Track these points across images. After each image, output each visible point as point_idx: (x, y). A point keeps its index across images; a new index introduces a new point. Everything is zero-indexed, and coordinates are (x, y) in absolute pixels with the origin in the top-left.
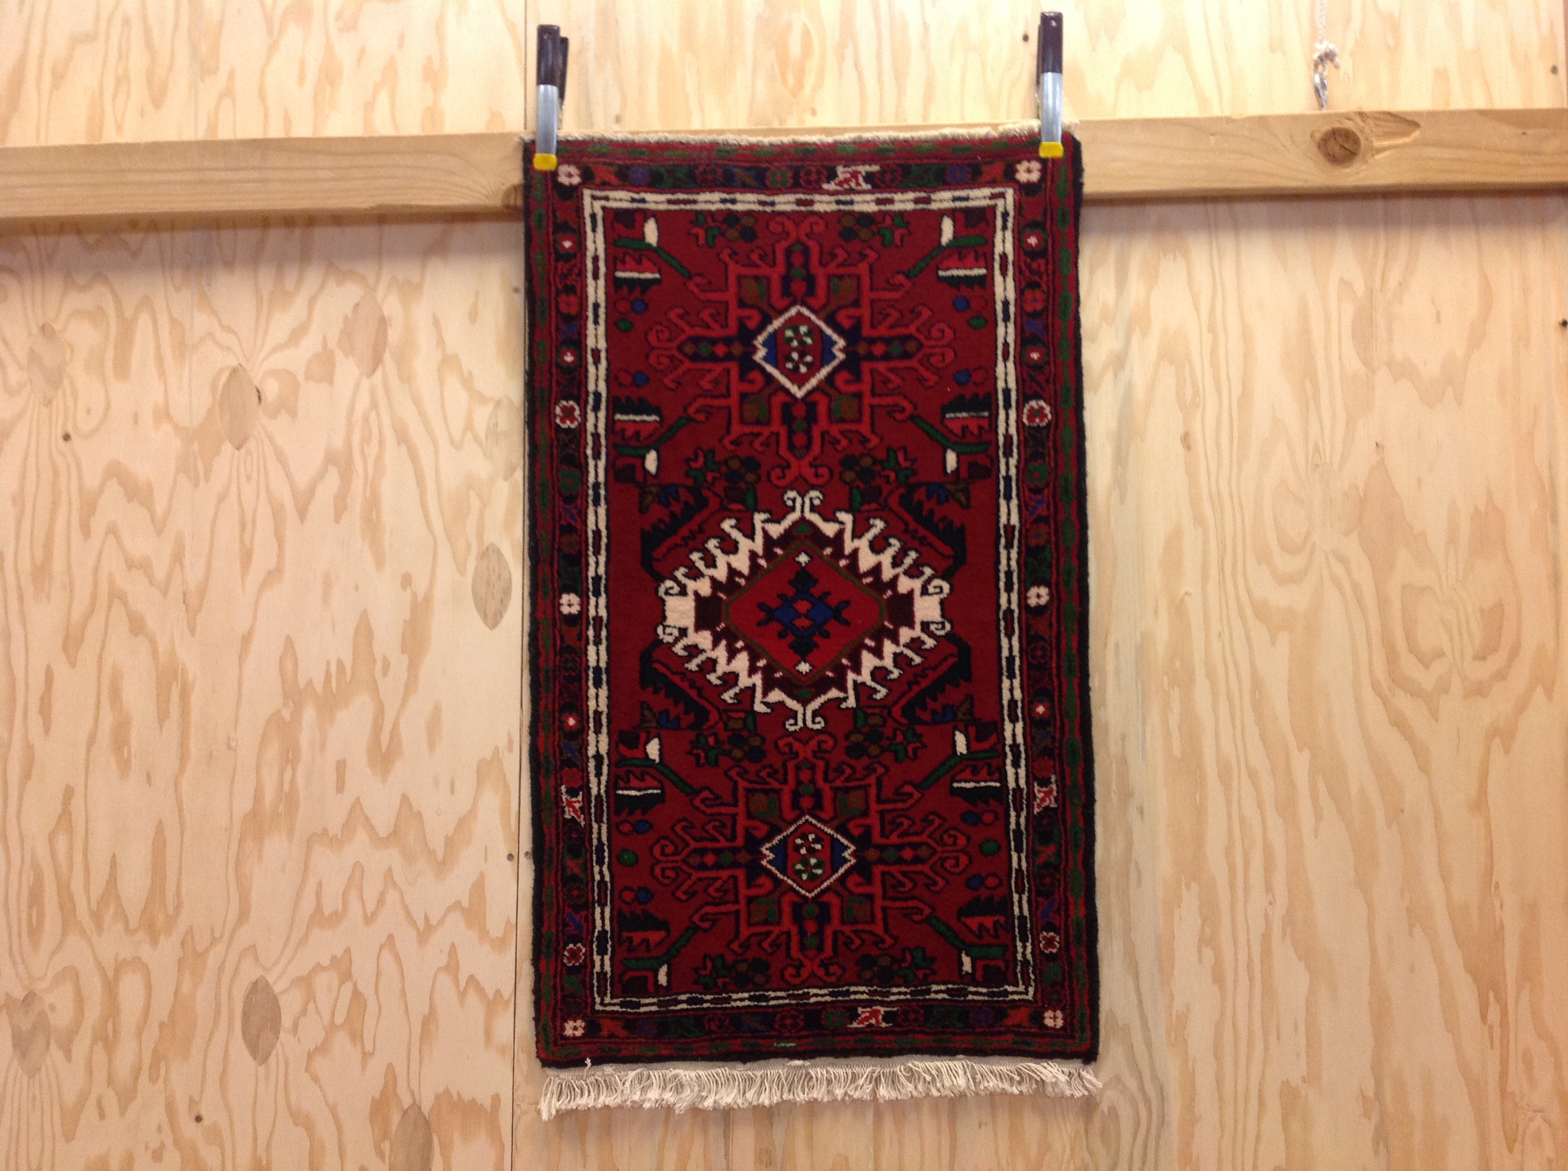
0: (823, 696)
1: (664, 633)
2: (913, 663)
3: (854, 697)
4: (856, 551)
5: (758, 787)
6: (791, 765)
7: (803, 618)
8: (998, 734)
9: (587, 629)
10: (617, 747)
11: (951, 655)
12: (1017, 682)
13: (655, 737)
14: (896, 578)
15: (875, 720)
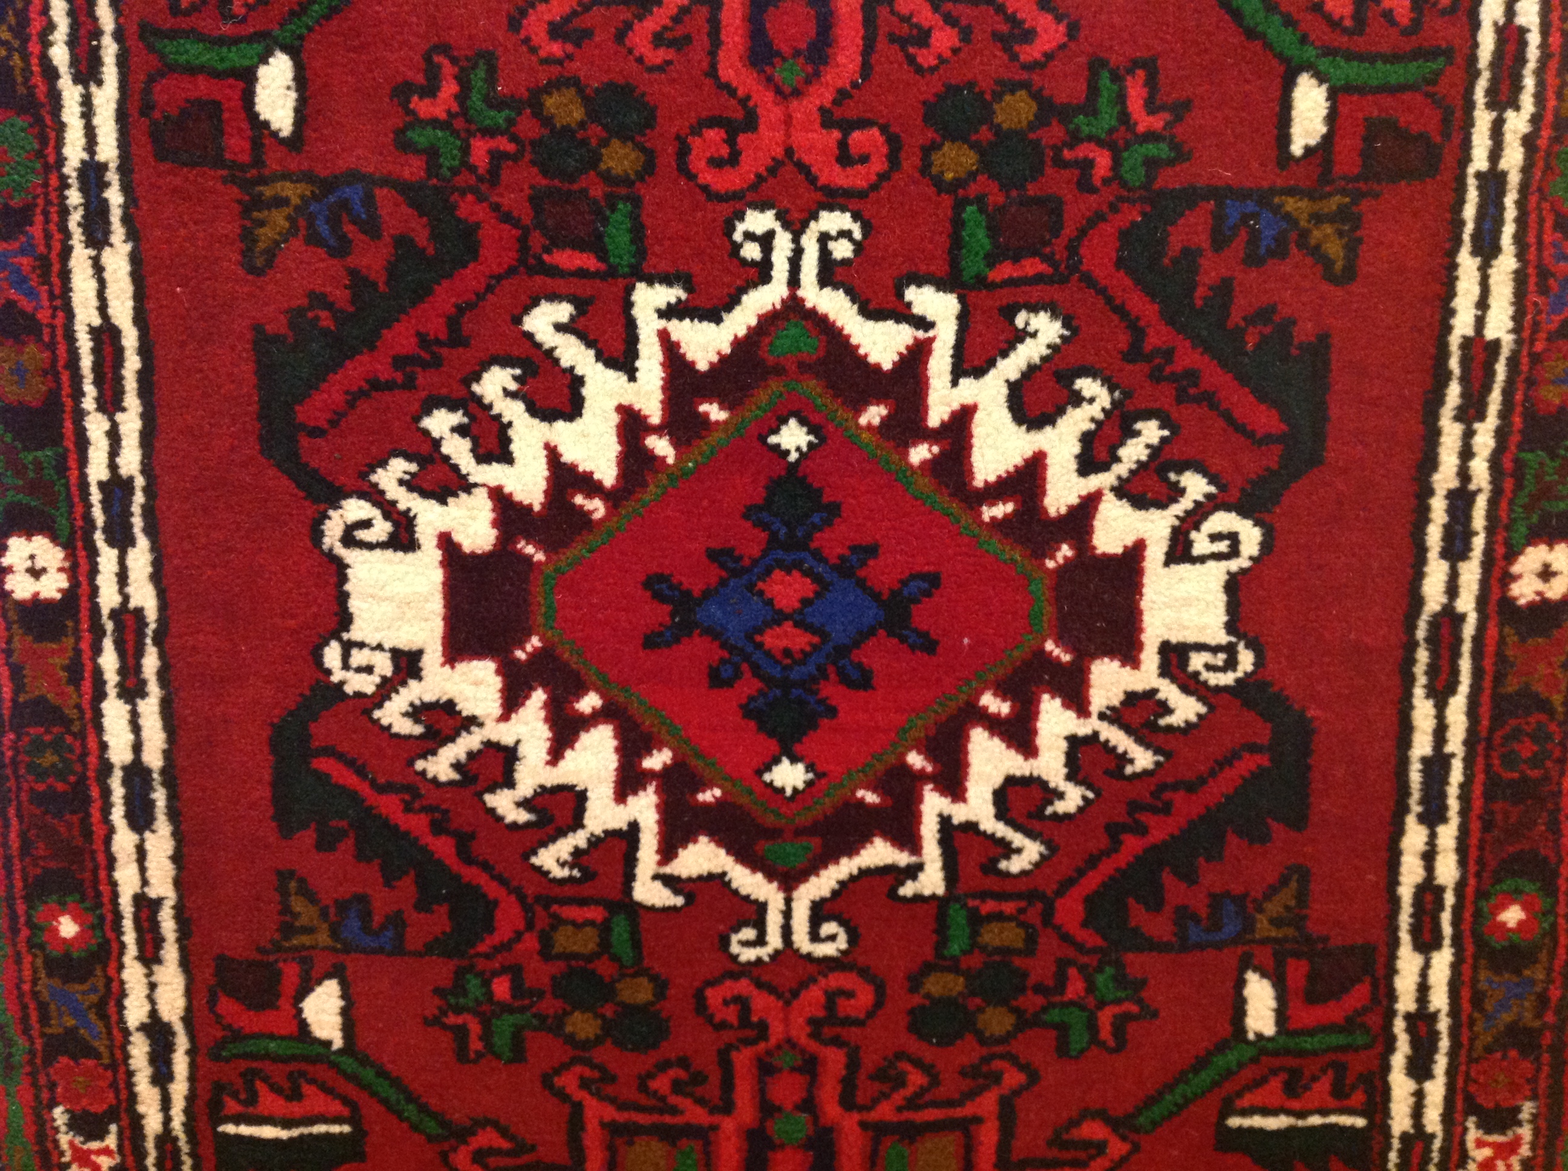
0: (844, 861)
1: (346, 666)
2: (1129, 770)
3: (939, 864)
4: (964, 416)
5: (643, 1119)
6: (743, 1059)
7: (788, 626)
8: (1375, 985)
9: (98, 650)
10: (212, 1002)
11: (1253, 748)
12: (1448, 834)
13: (329, 976)
14: (1089, 504)
15: (1007, 935)
